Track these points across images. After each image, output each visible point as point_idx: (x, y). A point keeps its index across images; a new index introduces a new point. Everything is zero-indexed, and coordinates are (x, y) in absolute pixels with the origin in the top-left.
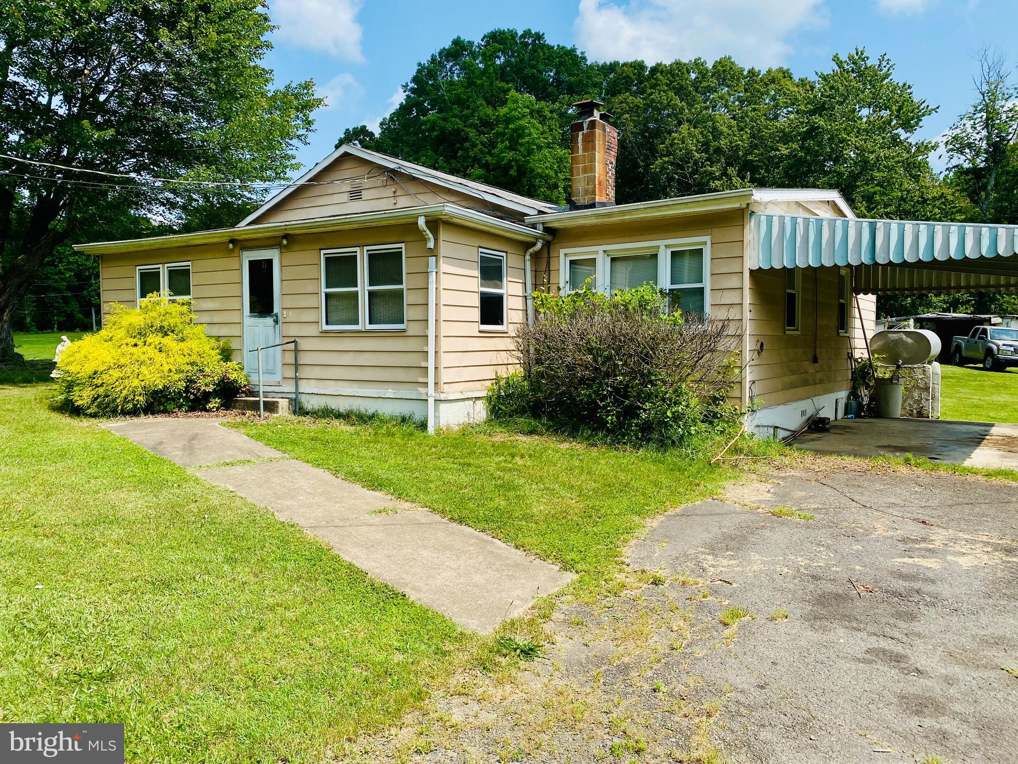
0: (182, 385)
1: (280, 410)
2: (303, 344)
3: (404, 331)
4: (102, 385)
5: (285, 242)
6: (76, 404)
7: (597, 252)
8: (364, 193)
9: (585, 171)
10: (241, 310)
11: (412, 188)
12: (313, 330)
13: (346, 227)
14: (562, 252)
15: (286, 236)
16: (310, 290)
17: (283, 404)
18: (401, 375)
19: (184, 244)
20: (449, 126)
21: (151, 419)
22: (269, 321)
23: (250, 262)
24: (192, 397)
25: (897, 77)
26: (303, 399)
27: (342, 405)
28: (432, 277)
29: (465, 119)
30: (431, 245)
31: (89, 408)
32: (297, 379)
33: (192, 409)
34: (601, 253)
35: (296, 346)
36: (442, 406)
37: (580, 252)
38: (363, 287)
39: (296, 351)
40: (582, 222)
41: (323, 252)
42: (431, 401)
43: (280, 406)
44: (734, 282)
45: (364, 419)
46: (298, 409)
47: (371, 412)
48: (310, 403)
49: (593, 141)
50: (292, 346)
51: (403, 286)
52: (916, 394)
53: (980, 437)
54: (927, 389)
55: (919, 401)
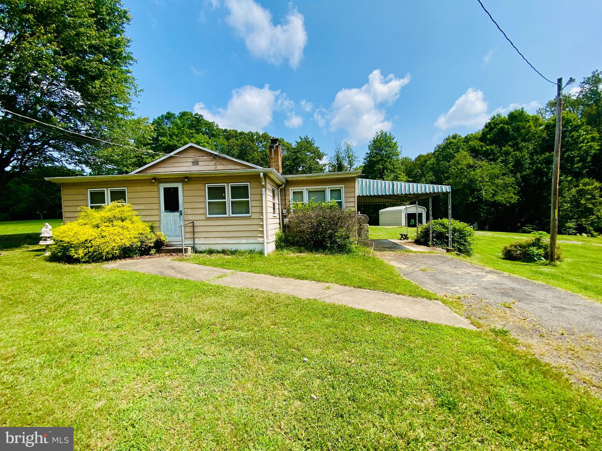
0: (139, 244)
1: (189, 252)
2: (196, 223)
3: (250, 216)
4: (91, 247)
5: (186, 180)
6: (74, 257)
7: (304, 189)
8: (200, 163)
9: (275, 162)
10: (159, 209)
11: (224, 163)
12: (203, 217)
13: (221, 175)
14: (290, 189)
15: (186, 178)
16: (200, 200)
17: (190, 249)
18: (249, 234)
19: (122, 179)
20: (171, 143)
21: (123, 261)
22: (177, 214)
23: (164, 188)
24: (143, 249)
25: (316, 145)
26: (197, 246)
27: (220, 248)
28: (264, 196)
29: (178, 141)
30: (263, 183)
31: (82, 258)
32: (194, 238)
33: (141, 255)
34: (305, 189)
35: (193, 224)
36: (269, 244)
37: (297, 189)
38: (228, 199)
39: (193, 226)
40: (300, 179)
41: (207, 185)
42: (265, 243)
43: (189, 250)
44: (352, 200)
45: (233, 253)
46: (196, 251)
47: (234, 249)
48: (200, 248)
49: (278, 153)
50: (191, 224)
51: (249, 199)
52: (365, 232)
53: (394, 243)
54: (368, 231)
55: (366, 235)
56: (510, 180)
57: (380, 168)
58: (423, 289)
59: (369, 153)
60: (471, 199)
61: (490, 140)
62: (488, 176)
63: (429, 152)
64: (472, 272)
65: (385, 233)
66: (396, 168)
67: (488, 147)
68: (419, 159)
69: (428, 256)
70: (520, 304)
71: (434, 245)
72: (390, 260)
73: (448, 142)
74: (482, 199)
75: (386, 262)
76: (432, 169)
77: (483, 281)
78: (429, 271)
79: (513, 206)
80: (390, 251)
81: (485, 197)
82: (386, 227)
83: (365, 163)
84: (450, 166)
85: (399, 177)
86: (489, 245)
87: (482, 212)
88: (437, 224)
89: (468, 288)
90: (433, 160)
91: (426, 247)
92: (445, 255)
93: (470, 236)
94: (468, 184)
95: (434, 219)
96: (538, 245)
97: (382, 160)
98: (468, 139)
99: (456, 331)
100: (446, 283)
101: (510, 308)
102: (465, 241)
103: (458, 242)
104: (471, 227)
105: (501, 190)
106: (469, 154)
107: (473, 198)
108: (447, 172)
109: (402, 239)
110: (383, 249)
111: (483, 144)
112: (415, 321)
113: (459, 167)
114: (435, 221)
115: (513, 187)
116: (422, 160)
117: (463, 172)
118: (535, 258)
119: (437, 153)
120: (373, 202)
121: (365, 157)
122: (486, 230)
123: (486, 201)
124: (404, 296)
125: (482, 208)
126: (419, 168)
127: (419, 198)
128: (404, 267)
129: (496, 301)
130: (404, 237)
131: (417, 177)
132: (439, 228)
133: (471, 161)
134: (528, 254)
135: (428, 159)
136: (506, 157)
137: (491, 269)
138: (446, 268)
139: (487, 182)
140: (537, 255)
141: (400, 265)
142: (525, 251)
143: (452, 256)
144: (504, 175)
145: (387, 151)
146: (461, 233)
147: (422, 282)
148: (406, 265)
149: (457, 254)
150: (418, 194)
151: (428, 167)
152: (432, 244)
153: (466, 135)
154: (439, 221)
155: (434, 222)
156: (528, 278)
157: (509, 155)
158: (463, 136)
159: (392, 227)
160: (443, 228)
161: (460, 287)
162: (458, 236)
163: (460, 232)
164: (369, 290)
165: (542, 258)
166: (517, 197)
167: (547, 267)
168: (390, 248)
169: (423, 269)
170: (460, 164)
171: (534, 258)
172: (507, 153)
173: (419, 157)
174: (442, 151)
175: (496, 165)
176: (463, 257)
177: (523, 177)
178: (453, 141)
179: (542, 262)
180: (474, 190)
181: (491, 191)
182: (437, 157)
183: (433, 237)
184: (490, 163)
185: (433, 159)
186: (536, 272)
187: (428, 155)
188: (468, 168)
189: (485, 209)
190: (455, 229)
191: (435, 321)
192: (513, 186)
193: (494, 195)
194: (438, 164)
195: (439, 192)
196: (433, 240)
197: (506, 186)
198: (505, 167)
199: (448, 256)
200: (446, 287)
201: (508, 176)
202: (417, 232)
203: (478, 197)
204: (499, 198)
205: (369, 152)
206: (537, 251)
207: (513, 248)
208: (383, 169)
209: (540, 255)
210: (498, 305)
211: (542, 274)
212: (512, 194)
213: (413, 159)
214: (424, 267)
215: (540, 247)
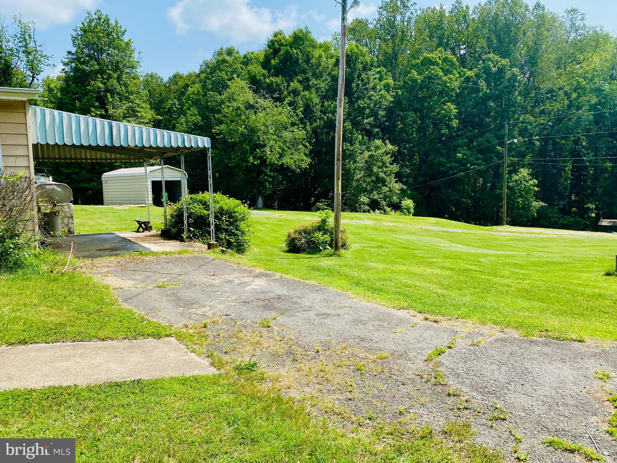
44: (22, 151)
52: (66, 221)
53: (124, 239)
54: (72, 217)
55: (68, 225)
56: (300, 133)
57: (99, 88)
58: (152, 320)
59: (74, 52)
60: (251, 159)
61: (275, 68)
62: (273, 125)
63: (191, 71)
64: (236, 278)
65: (112, 219)
66: (131, 93)
67: (273, 79)
68: (175, 81)
69: (177, 259)
70: (281, 319)
71: (191, 238)
72: (106, 274)
73: (220, 59)
74: (265, 161)
75: (97, 279)
76: (196, 103)
77: (245, 292)
78: (172, 286)
79: (305, 173)
80: (111, 255)
81: (269, 157)
82: (117, 207)
83: (66, 72)
84: (223, 102)
85: (138, 112)
86: (274, 231)
87: (266, 180)
88: (194, 201)
89: (221, 307)
90: (196, 87)
91: (178, 242)
92: (203, 255)
93: (244, 220)
94: (248, 135)
95: (191, 192)
96: (324, 229)
97: (101, 72)
98: (248, 60)
99: (183, 384)
100: (190, 303)
101: (269, 327)
102: (236, 229)
103: (226, 230)
104: (245, 206)
105: (289, 148)
106: (248, 86)
107: (254, 158)
108: (219, 112)
109: (141, 229)
110: (98, 253)
111: (266, 72)
112: (118, 385)
113: (235, 104)
114: (193, 196)
115: (304, 145)
116: (181, 83)
117: (240, 115)
118: (321, 248)
119: (203, 76)
120: (79, 157)
121: (66, 61)
122: (274, 209)
123: (272, 164)
124: (115, 341)
125: (266, 175)
126: (175, 98)
127: (165, 156)
128: (127, 284)
129: (254, 320)
130: (144, 227)
131: (172, 113)
132: (199, 209)
133: (250, 96)
134: (314, 242)
135: (190, 83)
136: (294, 97)
137: (262, 271)
138: (201, 278)
139: (272, 134)
140: (323, 242)
141: (122, 282)
142: (310, 239)
143: (215, 255)
144: (293, 124)
145: (112, 56)
146: (231, 217)
147: (154, 310)
148: (134, 280)
149: (223, 251)
150: (165, 148)
151: (189, 97)
152: (187, 237)
153: (246, 53)
154: (200, 196)
155: (191, 198)
156: (301, 278)
157: (299, 95)
158: (242, 53)
159: (126, 207)
160: (204, 208)
161: (210, 306)
162: (226, 221)
163: (230, 214)
164: (44, 345)
165: (328, 247)
166: (309, 160)
167: (331, 258)
168: (112, 250)
169: (161, 284)
170: (235, 100)
171: (319, 248)
172: (295, 93)
173: (175, 76)
174: (211, 73)
175: (283, 108)
176: (231, 255)
177: (314, 131)
178: (228, 58)
179: (327, 251)
180: (257, 146)
181: (277, 148)
182: (204, 82)
183: (189, 225)
184: (275, 104)
185: (197, 85)
186: (314, 268)
187: (190, 75)
188: (247, 109)
189: (270, 176)
190: (223, 210)
191: (156, 375)
192: (304, 142)
193: (281, 156)
194: (206, 95)
195: (192, 147)
196: (189, 231)
197: (295, 143)
198: (294, 113)
199: (208, 256)
200: (190, 311)
201: (298, 128)
202: (165, 217)
203: (261, 158)
204: (287, 160)
205: (74, 50)
206: (322, 238)
207: (297, 236)
208: (107, 91)
209: (326, 242)
210: (255, 325)
211: (318, 270)
212: (302, 154)
213: (166, 79)
214: (164, 280)
215: (325, 232)
